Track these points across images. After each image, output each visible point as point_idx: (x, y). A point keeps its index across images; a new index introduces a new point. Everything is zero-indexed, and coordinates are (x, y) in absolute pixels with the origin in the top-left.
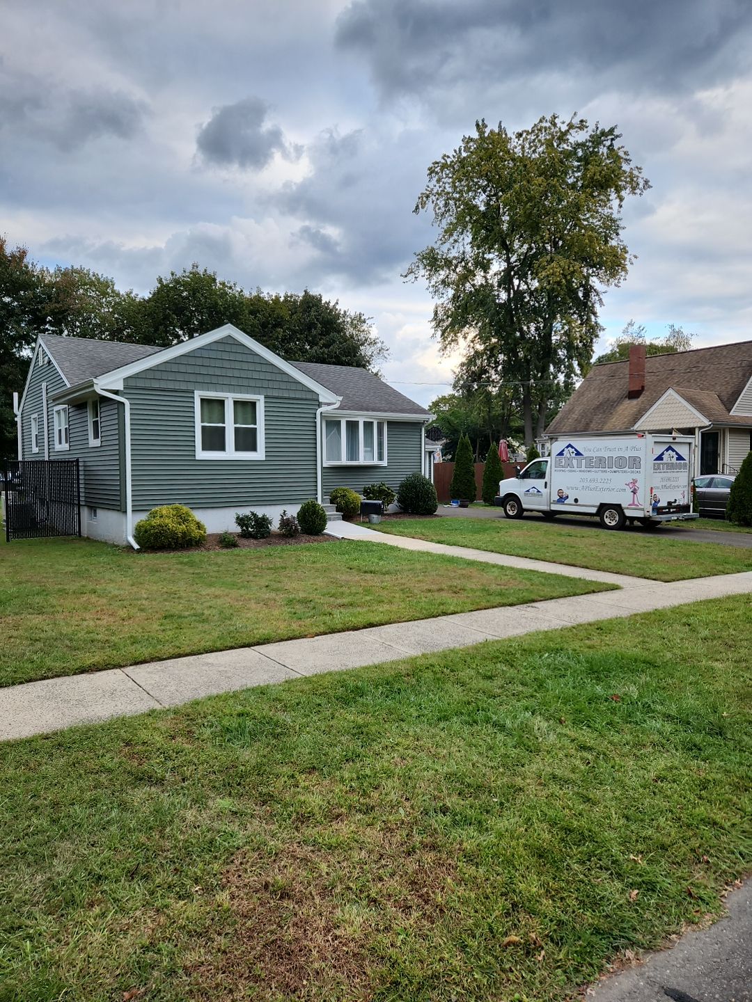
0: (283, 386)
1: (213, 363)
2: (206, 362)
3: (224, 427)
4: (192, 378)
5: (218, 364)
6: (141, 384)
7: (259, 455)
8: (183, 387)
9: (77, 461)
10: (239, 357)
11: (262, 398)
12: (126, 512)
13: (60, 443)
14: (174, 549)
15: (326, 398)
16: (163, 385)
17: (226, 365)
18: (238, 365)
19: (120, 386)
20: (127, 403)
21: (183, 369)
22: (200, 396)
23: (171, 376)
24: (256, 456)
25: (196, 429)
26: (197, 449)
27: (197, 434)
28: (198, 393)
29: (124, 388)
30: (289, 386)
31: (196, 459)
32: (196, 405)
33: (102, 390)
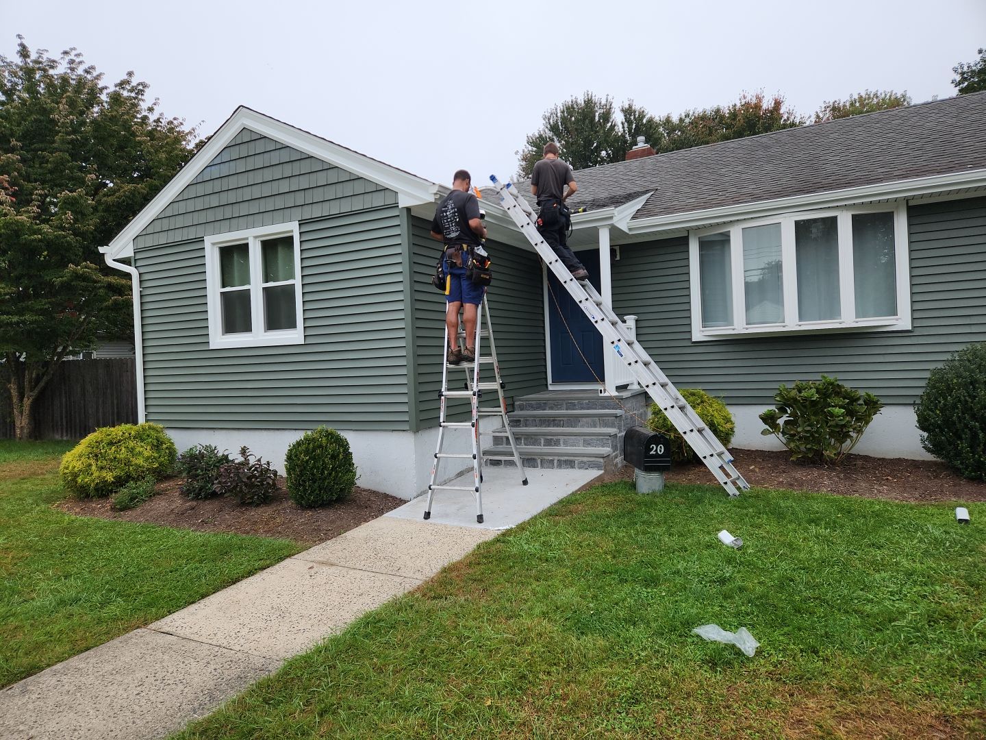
3: (249, 289)
4: (202, 217)
5: (233, 182)
6: (149, 242)
7: (299, 334)
11: (295, 227)
19: (129, 252)
22: (213, 244)
23: (180, 221)
24: (293, 336)
25: (210, 300)
26: (211, 331)
27: (210, 308)
28: (209, 241)
29: (135, 253)
30: (339, 191)
31: (210, 348)
32: (208, 261)
33: (114, 260)
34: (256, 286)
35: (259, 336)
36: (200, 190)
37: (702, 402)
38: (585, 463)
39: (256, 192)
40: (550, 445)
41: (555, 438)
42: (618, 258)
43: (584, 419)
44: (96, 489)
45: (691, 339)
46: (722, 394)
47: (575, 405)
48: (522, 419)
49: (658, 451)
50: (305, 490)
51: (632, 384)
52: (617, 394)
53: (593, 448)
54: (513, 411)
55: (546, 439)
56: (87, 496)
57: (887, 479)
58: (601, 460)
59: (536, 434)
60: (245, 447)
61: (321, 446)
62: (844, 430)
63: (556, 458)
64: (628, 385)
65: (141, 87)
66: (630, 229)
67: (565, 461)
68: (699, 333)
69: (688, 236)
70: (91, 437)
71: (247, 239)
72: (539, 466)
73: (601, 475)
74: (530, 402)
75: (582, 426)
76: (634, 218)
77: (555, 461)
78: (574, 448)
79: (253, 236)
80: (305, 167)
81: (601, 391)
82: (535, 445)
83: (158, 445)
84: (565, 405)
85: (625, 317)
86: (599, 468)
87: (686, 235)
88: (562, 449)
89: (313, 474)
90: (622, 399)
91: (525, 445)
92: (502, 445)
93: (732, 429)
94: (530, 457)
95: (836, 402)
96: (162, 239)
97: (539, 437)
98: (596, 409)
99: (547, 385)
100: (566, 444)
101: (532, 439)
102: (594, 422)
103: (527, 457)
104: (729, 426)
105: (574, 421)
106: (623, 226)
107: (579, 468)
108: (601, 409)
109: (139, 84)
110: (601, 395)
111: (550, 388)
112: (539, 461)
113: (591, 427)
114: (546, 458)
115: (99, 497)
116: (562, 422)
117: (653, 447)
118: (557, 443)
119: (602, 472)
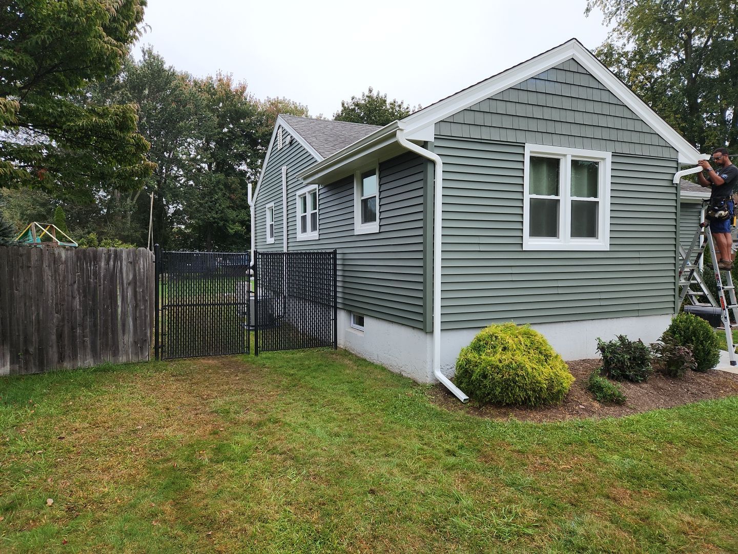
0: (635, 138)
1: (550, 101)
2: (542, 100)
3: (559, 200)
4: (523, 124)
5: (557, 102)
6: (457, 131)
7: (601, 242)
8: (511, 137)
9: (335, 253)
10: (583, 93)
11: (608, 156)
12: (432, 332)
13: (304, 230)
14: (534, 408)
15: (686, 157)
16: (485, 134)
17: (567, 104)
18: (580, 106)
19: (429, 137)
20: (439, 161)
21: (511, 109)
22: (531, 152)
25: (525, 204)
26: (525, 233)
27: (525, 211)
29: (436, 138)
31: (524, 249)
32: (526, 166)
34: (566, 198)
35: (567, 241)
36: (524, 97)
39: (579, 118)
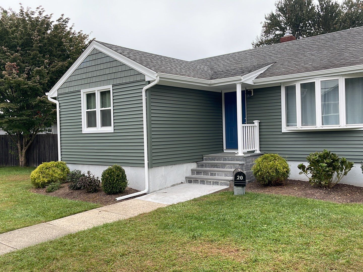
2: (85, 71)
3: (96, 111)
5: (91, 69)
6: (62, 91)
7: (112, 128)
11: (111, 87)
15: (149, 77)
19: (55, 95)
20: (57, 103)
22: (84, 93)
23: (73, 84)
24: (110, 129)
25: (82, 114)
26: (83, 126)
27: (82, 117)
28: (82, 91)
29: (58, 95)
30: (126, 74)
31: (83, 133)
32: (82, 99)
33: (51, 98)
34: (98, 109)
35: (99, 129)
36: (80, 71)
37: (275, 159)
38: (222, 183)
40: (212, 175)
41: (214, 172)
42: (252, 95)
43: (227, 165)
44: (42, 185)
45: (281, 131)
46: (287, 156)
47: (226, 159)
48: (204, 164)
49: (241, 178)
50: (107, 187)
51: (256, 150)
52: (243, 155)
53: (228, 177)
54: (203, 161)
55: (211, 173)
56: (39, 187)
57: (347, 195)
58: (228, 182)
59: (207, 171)
60: (89, 171)
61: (113, 172)
62: (328, 173)
63: (212, 181)
64: (255, 151)
65: (67, 20)
66: (254, 83)
67: (215, 182)
68: (285, 129)
69: (281, 86)
70: (41, 165)
71: (95, 91)
72: (206, 184)
73: (227, 188)
74: (209, 157)
75: (227, 168)
76: (257, 78)
77: (212, 182)
78: (221, 177)
79: (97, 90)
80: (114, 64)
81: (236, 153)
82: (207, 175)
83: (63, 170)
84: (222, 159)
85: (254, 121)
86: (227, 185)
87: (280, 85)
88: (217, 177)
89: (110, 182)
90: (244, 157)
91: (203, 175)
92: (195, 175)
93: (288, 172)
94: (202, 180)
95: (327, 161)
96: (67, 90)
97: (208, 172)
98: (234, 161)
99: (223, 150)
100: (218, 175)
101: (206, 173)
102: (231, 166)
103: (201, 180)
104: (285, 170)
105: (223, 166)
106: (250, 82)
107: (220, 185)
108: (236, 161)
109: (66, 19)
110: (236, 155)
111: (225, 151)
112: (206, 182)
113: (230, 169)
114: (208, 180)
115: (43, 188)
116: (219, 166)
117: (238, 177)
118: (215, 175)
119: (229, 187)
